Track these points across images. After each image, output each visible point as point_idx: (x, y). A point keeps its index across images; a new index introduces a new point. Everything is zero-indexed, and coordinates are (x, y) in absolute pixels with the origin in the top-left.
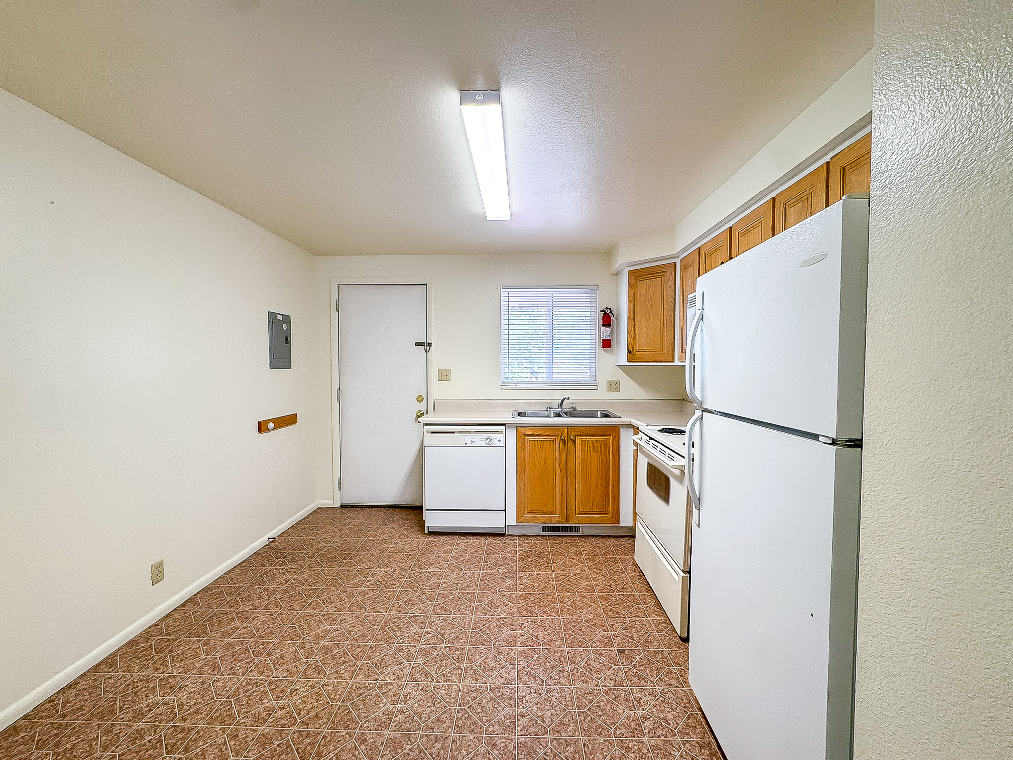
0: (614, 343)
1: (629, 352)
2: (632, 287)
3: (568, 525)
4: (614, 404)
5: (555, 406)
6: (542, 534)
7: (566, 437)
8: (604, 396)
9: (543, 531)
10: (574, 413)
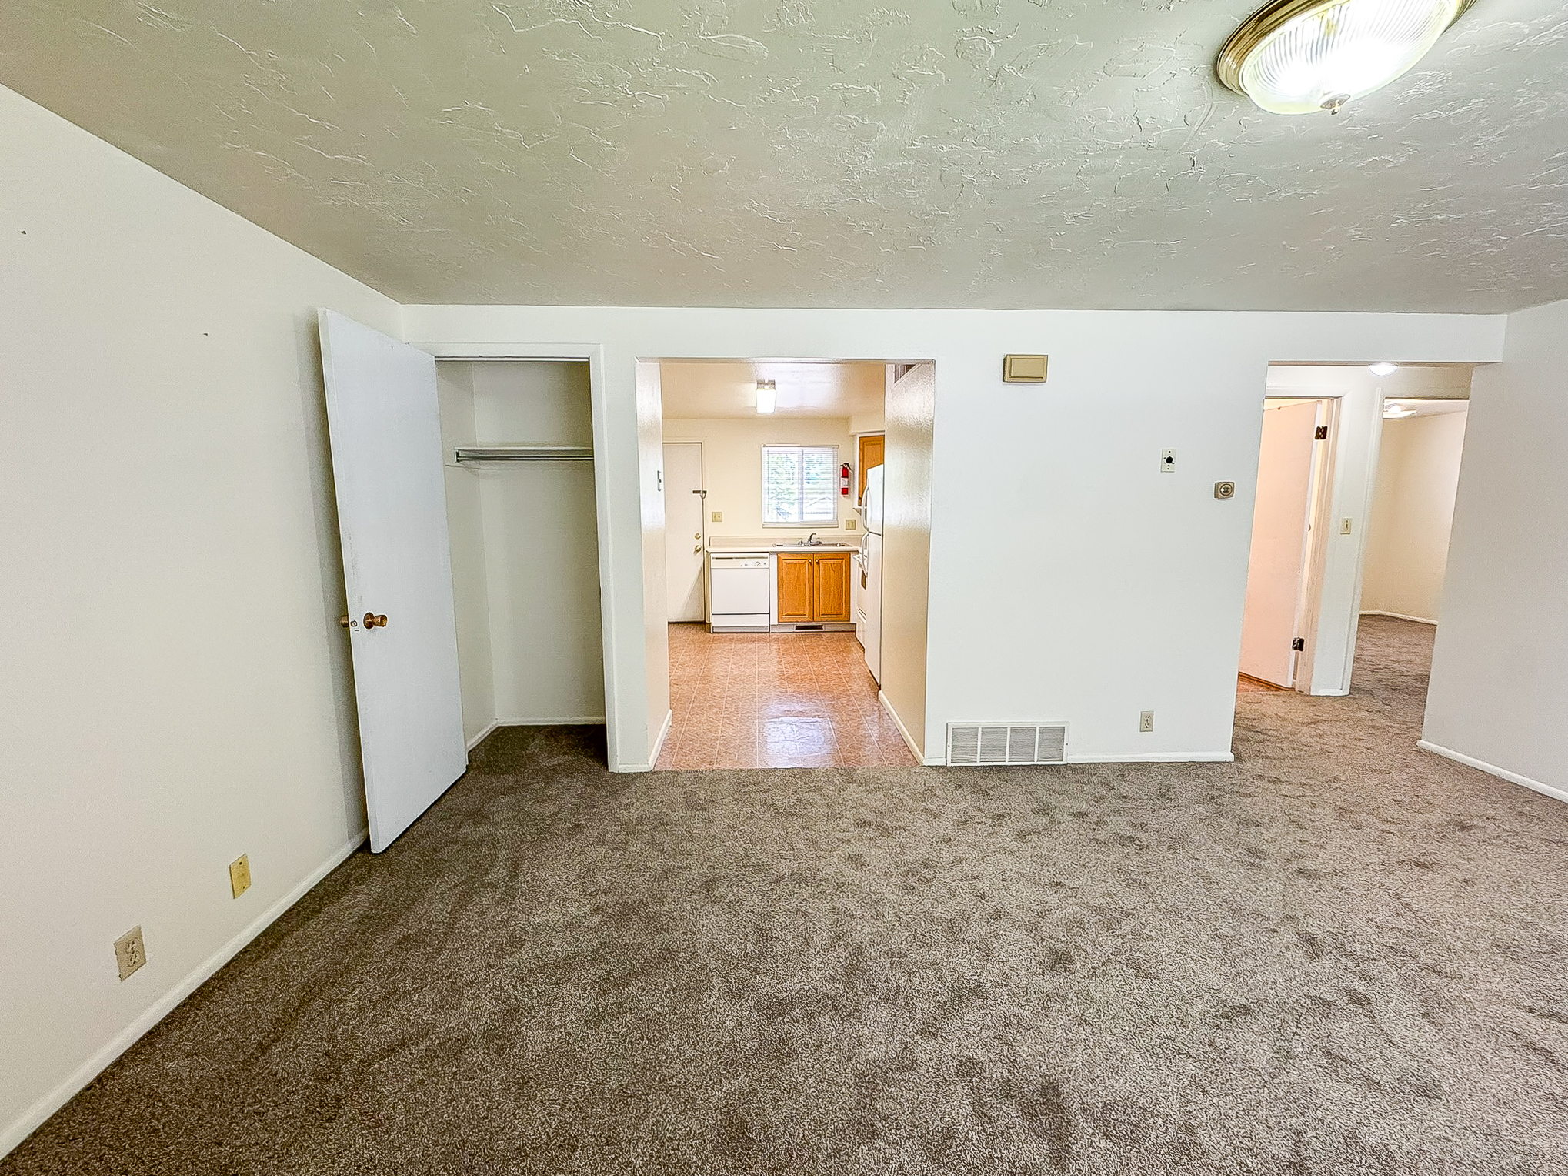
0: (849, 490)
1: (860, 498)
2: (862, 449)
3: (814, 624)
4: (849, 538)
5: (806, 540)
6: (795, 631)
7: (813, 560)
8: (842, 532)
9: (796, 629)
10: (819, 544)
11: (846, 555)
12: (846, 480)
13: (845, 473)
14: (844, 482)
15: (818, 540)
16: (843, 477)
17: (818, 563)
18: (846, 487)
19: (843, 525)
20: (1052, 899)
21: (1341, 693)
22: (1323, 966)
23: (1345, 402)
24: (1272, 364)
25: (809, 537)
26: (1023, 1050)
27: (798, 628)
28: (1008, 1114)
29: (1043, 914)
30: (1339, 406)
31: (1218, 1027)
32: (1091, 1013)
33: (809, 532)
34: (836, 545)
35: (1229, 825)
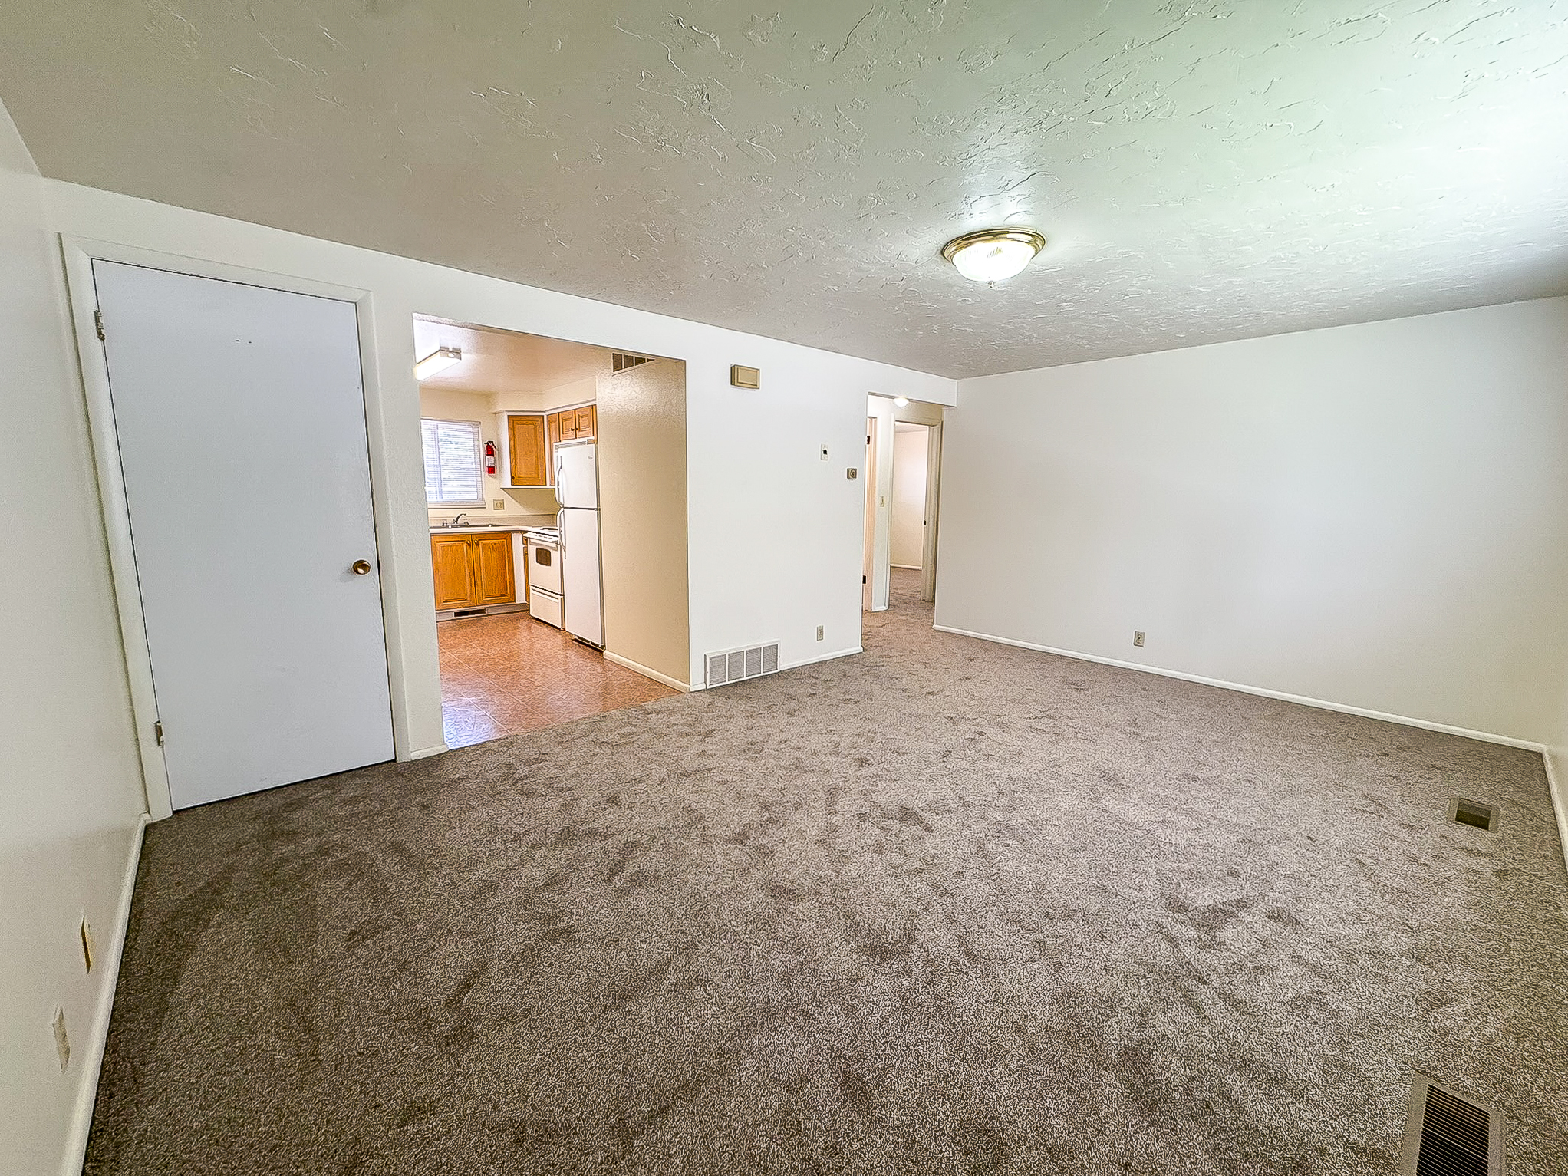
0: (497, 470)
1: (512, 478)
2: (511, 428)
3: (476, 608)
4: (499, 518)
5: (451, 521)
6: (455, 618)
7: (471, 541)
8: (490, 512)
9: (455, 616)
10: (467, 525)
11: (507, 535)
12: (492, 458)
13: (490, 450)
14: (490, 461)
15: (466, 521)
16: (488, 455)
17: (477, 544)
18: (493, 466)
19: (490, 505)
20: (836, 738)
21: (886, 609)
22: (963, 727)
23: (878, 419)
24: (870, 393)
25: (455, 519)
26: (881, 802)
27: (457, 614)
28: (896, 825)
29: (837, 746)
30: (876, 421)
31: (944, 761)
32: (894, 777)
33: (455, 514)
34: (488, 526)
35: (887, 684)
